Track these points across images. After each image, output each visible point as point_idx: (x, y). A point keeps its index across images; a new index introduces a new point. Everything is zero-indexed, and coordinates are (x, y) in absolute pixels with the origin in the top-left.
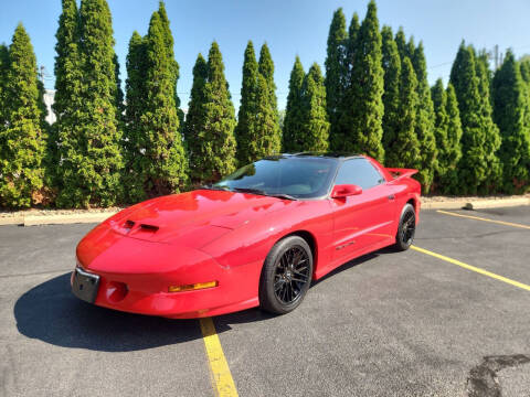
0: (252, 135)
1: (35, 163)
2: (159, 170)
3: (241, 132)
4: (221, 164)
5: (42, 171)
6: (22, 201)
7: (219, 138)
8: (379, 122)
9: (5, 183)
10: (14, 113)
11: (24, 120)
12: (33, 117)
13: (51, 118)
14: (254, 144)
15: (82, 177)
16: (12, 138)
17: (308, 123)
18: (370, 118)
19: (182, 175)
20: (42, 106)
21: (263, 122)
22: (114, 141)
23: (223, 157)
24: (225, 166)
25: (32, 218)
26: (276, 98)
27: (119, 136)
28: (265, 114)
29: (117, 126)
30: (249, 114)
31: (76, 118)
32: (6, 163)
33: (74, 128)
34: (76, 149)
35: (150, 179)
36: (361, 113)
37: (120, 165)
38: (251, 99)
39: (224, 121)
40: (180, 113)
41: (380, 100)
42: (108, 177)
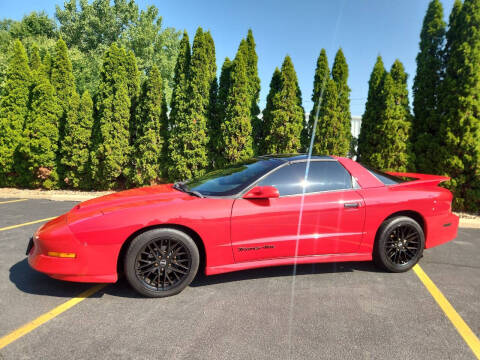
1: (154, 160)
5: (157, 166)
10: (145, 126)
11: (150, 131)
12: (156, 128)
15: (178, 172)
16: (142, 143)
17: (381, 123)
21: (329, 124)
22: (203, 145)
27: (207, 140)
28: (331, 117)
29: (206, 133)
30: (316, 118)
31: (179, 128)
33: (177, 136)
34: (177, 151)
37: (205, 163)
39: (289, 126)
42: (196, 172)
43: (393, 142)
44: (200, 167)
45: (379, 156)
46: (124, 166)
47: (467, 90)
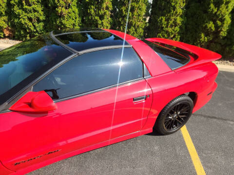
1: (2, 13)
2: (61, 22)
5: (6, 18)
14: (124, 8)
15: (22, 24)
22: (39, 2)
24: (102, 23)
37: (42, 18)
42: (37, 25)
43: (174, 8)
44: (39, 21)
45: (164, 19)
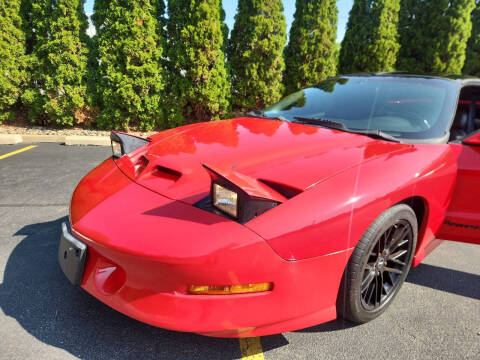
0: (304, 56)
1: (76, 80)
2: (198, 94)
3: (291, 53)
4: (266, 90)
5: (83, 88)
6: (65, 120)
7: (266, 58)
8: (463, 45)
9: (49, 99)
10: (54, 23)
11: (64, 32)
12: (73, 28)
13: (91, 31)
14: (305, 67)
15: (121, 98)
16: (53, 52)
17: (373, 43)
18: (454, 39)
19: (223, 101)
20: (82, 17)
21: (319, 40)
22: (154, 59)
23: (268, 81)
24: (270, 92)
25: (75, 137)
26: (337, 12)
27: (159, 53)
28: (322, 31)
29: (158, 42)
30: (303, 30)
31: (114, 31)
32: (49, 78)
33: (113, 43)
34: (115, 66)
35: (189, 104)
36: (442, 33)
37: (160, 86)
38: (307, 12)
39: (274, 38)
40: (225, 29)
41: (468, 18)
46: (22, 87)
47: (460, 12)
